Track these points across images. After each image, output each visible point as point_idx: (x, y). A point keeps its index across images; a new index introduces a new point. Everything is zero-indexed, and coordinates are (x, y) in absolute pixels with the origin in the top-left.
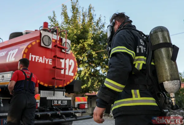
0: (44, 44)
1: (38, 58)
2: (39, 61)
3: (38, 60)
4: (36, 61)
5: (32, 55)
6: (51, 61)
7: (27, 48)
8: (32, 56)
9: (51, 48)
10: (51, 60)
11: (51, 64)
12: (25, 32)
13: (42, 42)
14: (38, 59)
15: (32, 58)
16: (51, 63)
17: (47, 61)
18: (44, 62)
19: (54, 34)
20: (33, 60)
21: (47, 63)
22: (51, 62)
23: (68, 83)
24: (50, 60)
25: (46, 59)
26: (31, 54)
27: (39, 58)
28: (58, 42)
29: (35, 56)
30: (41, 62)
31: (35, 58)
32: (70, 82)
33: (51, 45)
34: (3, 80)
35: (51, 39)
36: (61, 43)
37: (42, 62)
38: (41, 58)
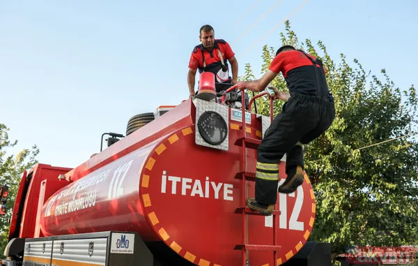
0: (206, 141)
1: (188, 183)
2: (193, 194)
3: (189, 191)
4: (184, 193)
5: (167, 175)
6: (229, 189)
7: (153, 155)
8: (170, 178)
9: (227, 149)
10: (231, 186)
11: (231, 199)
12: (159, 110)
13: (197, 133)
14: (189, 187)
15: (169, 184)
16: (229, 195)
17: (217, 190)
18: (207, 196)
19: (236, 108)
20: (174, 191)
21: (217, 196)
22: (231, 192)
23: (289, 255)
24: (226, 186)
25: (213, 184)
26: (164, 172)
27: (192, 184)
28: (248, 130)
29: (178, 179)
30: (197, 195)
31: (179, 185)
32: (294, 250)
33: (227, 139)
34: (91, 256)
35: (227, 122)
36: (257, 133)
37: (202, 195)
38: (198, 182)
